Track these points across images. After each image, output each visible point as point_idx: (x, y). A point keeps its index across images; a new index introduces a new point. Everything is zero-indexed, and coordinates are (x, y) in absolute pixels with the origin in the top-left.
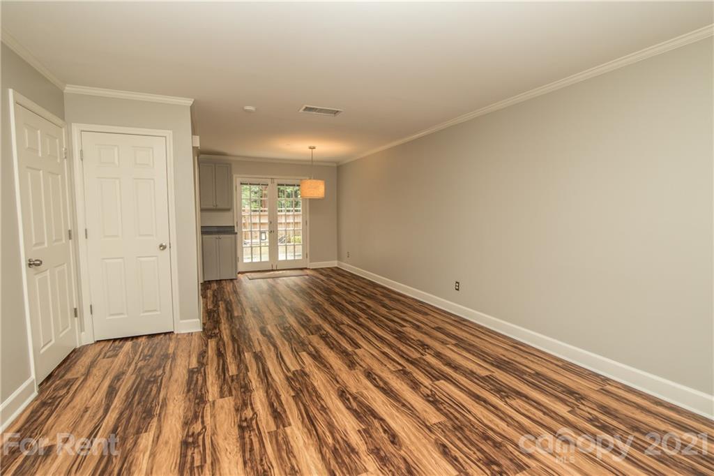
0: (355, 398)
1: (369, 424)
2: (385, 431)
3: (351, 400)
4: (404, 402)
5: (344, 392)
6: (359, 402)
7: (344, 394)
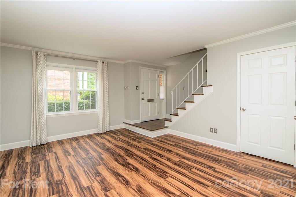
0: (131, 169)
1: (124, 162)
2: (119, 161)
3: (132, 168)
4: (110, 171)
5: (137, 171)
6: (129, 168)
7: (136, 170)
